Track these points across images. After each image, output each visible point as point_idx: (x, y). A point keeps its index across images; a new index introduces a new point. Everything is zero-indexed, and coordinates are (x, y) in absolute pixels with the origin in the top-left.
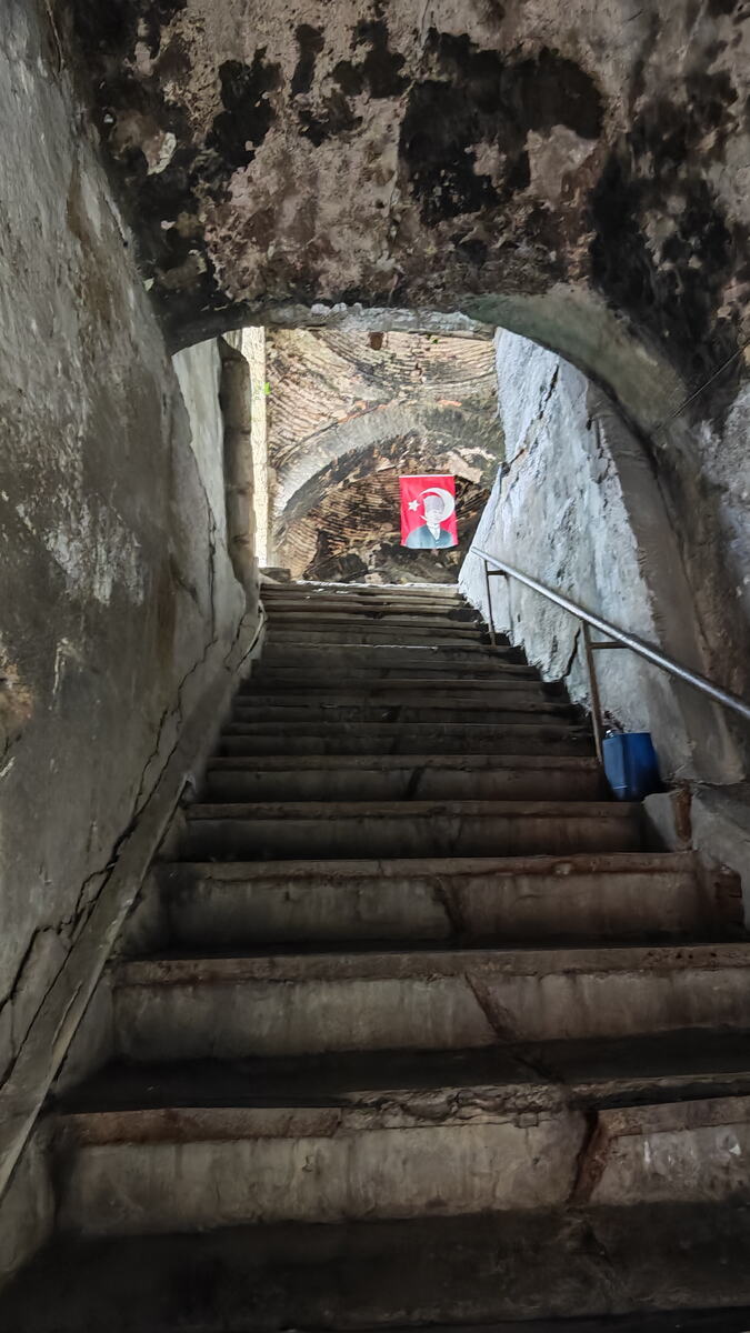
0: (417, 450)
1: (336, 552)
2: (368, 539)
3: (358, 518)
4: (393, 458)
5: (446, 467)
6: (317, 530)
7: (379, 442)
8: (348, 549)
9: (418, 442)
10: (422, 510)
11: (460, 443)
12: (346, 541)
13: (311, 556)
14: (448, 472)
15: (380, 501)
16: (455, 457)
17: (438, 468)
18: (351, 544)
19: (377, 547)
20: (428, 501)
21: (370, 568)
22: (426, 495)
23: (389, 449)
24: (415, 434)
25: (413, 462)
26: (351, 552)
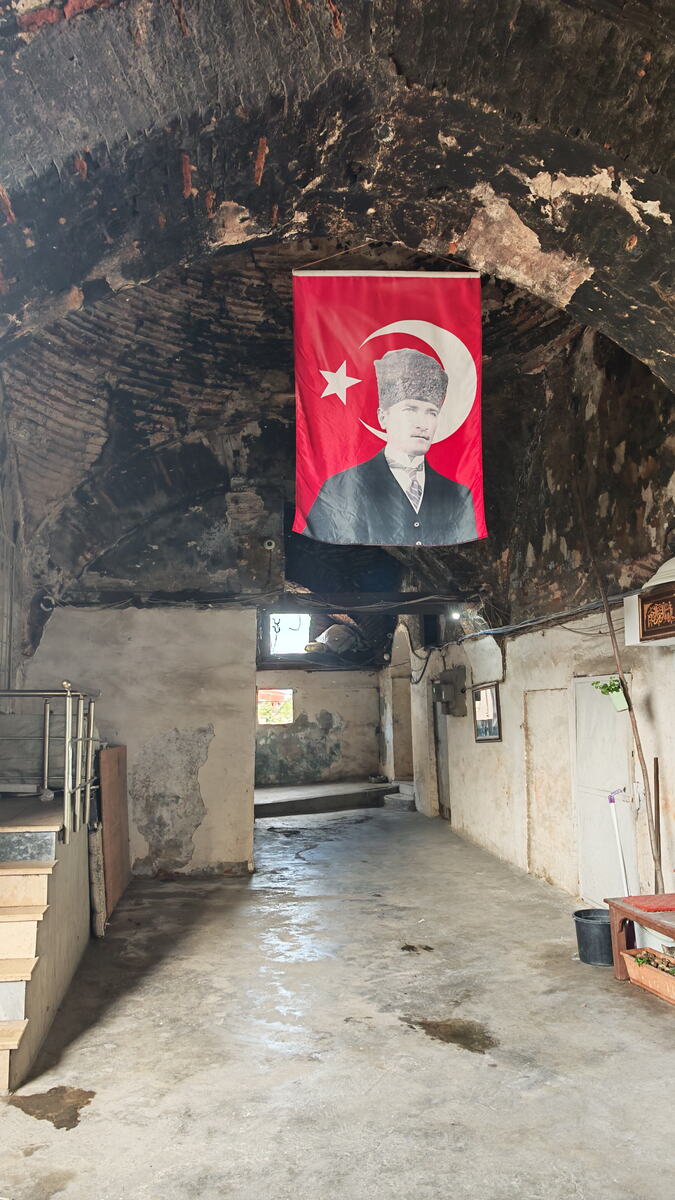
0: (354, 175)
1: (156, 439)
2: (230, 409)
3: (209, 357)
4: (264, 202)
5: (457, 245)
6: (107, 385)
7: (195, 122)
8: (184, 432)
9: (360, 139)
10: (367, 398)
11: (535, 146)
12: (180, 413)
13: (95, 447)
14: (461, 263)
15: (259, 316)
16: (498, 209)
17: (429, 247)
18: (192, 421)
19: (253, 429)
20: (392, 368)
21: (234, 481)
22: (380, 347)
23: (248, 164)
24: (350, 97)
25: (340, 223)
26: (193, 437)
